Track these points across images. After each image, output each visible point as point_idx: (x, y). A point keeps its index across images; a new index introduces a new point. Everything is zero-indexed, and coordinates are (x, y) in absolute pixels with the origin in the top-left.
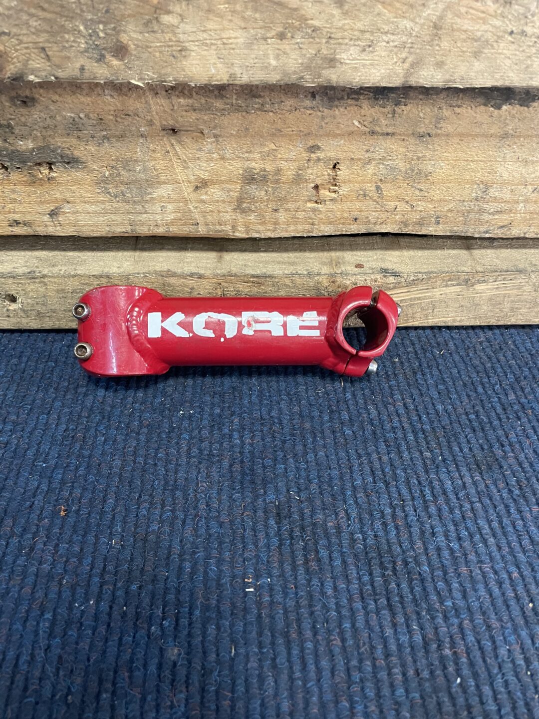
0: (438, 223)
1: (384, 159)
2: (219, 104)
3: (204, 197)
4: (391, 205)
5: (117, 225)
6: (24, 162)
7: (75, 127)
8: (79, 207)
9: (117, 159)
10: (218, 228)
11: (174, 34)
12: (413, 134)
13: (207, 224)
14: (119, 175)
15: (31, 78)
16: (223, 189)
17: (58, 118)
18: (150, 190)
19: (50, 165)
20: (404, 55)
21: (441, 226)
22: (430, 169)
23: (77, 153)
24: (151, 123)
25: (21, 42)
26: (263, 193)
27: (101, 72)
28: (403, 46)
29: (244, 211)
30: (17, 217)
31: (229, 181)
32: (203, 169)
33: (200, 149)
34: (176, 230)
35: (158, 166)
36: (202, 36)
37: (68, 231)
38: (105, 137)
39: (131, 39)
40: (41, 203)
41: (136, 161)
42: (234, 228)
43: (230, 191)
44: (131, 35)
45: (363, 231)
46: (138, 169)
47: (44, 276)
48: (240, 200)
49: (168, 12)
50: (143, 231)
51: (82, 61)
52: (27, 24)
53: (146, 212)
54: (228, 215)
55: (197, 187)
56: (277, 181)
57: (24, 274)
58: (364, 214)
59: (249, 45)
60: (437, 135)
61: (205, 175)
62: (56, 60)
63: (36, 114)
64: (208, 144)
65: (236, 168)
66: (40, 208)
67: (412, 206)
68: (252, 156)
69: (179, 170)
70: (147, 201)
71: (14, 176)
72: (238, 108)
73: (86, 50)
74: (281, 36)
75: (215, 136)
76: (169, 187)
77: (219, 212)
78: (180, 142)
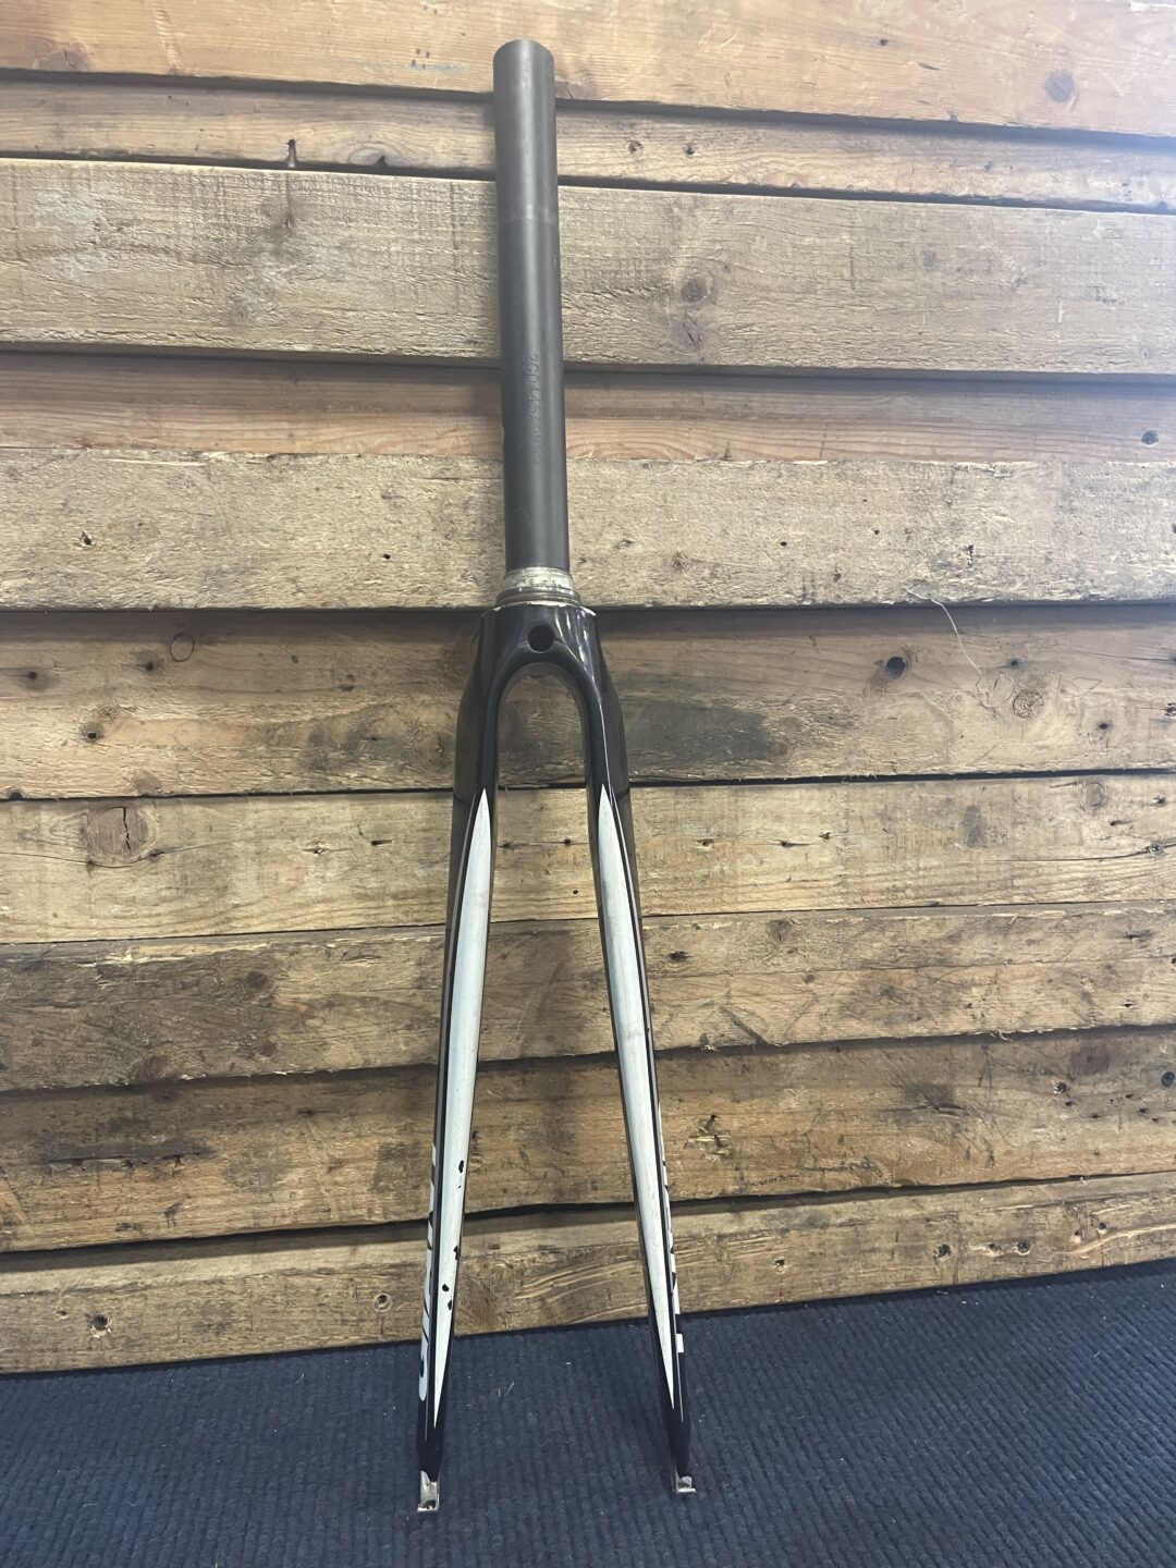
0: (595, 1189)
1: (522, 1124)
2: (356, 1085)
3: (339, 1179)
4: (540, 1172)
5: (239, 1219)
6: (152, 1158)
7: (213, 1119)
8: (199, 1202)
9: (249, 1146)
10: (353, 1213)
11: (317, 1032)
12: (547, 1098)
13: (339, 1209)
14: (249, 1162)
15: (184, 1076)
16: (358, 1168)
17: (198, 1110)
18: (280, 1175)
19: (177, 1158)
20: (517, 1034)
21: (600, 1193)
22: (572, 1131)
23: (209, 1143)
24: (288, 1108)
25: (181, 1047)
26: (401, 1169)
27: (249, 1068)
28: (514, 1027)
29: (382, 1191)
30: (128, 1219)
31: (366, 1159)
32: (338, 1149)
33: (336, 1129)
34: (305, 1220)
35: (291, 1149)
36: (340, 1033)
37: (182, 1232)
38: (240, 1125)
39: (279, 1039)
40: (160, 1200)
41: (269, 1146)
42: (370, 1212)
43: (366, 1169)
44: (280, 1036)
45: (515, 1204)
46: (270, 1154)
47: (148, 1287)
48: (377, 1178)
49: (313, 1017)
50: (267, 1223)
51: (233, 1060)
52: (191, 1034)
53: (273, 1201)
54: (364, 1196)
55: (331, 1169)
56: (416, 1155)
57: (124, 1287)
58: (513, 1184)
59: (382, 1037)
60: (570, 1098)
61: (338, 1155)
62: (209, 1061)
63: (176, 1109)
64: (344, 1123)
65: (373, 1144)
66: (155, 1207)
67: (563, 1172)
68: (389, 1131)
69: (313, 1151)
70: (275, 1189)
71: (139, 1173)
72: (375, 1089)
73: (238, 1051)
74: (409, 1028)
75: (352, 1115)
76: (301, 1170)
77: (354, 1194)
78: (315, 1123)
